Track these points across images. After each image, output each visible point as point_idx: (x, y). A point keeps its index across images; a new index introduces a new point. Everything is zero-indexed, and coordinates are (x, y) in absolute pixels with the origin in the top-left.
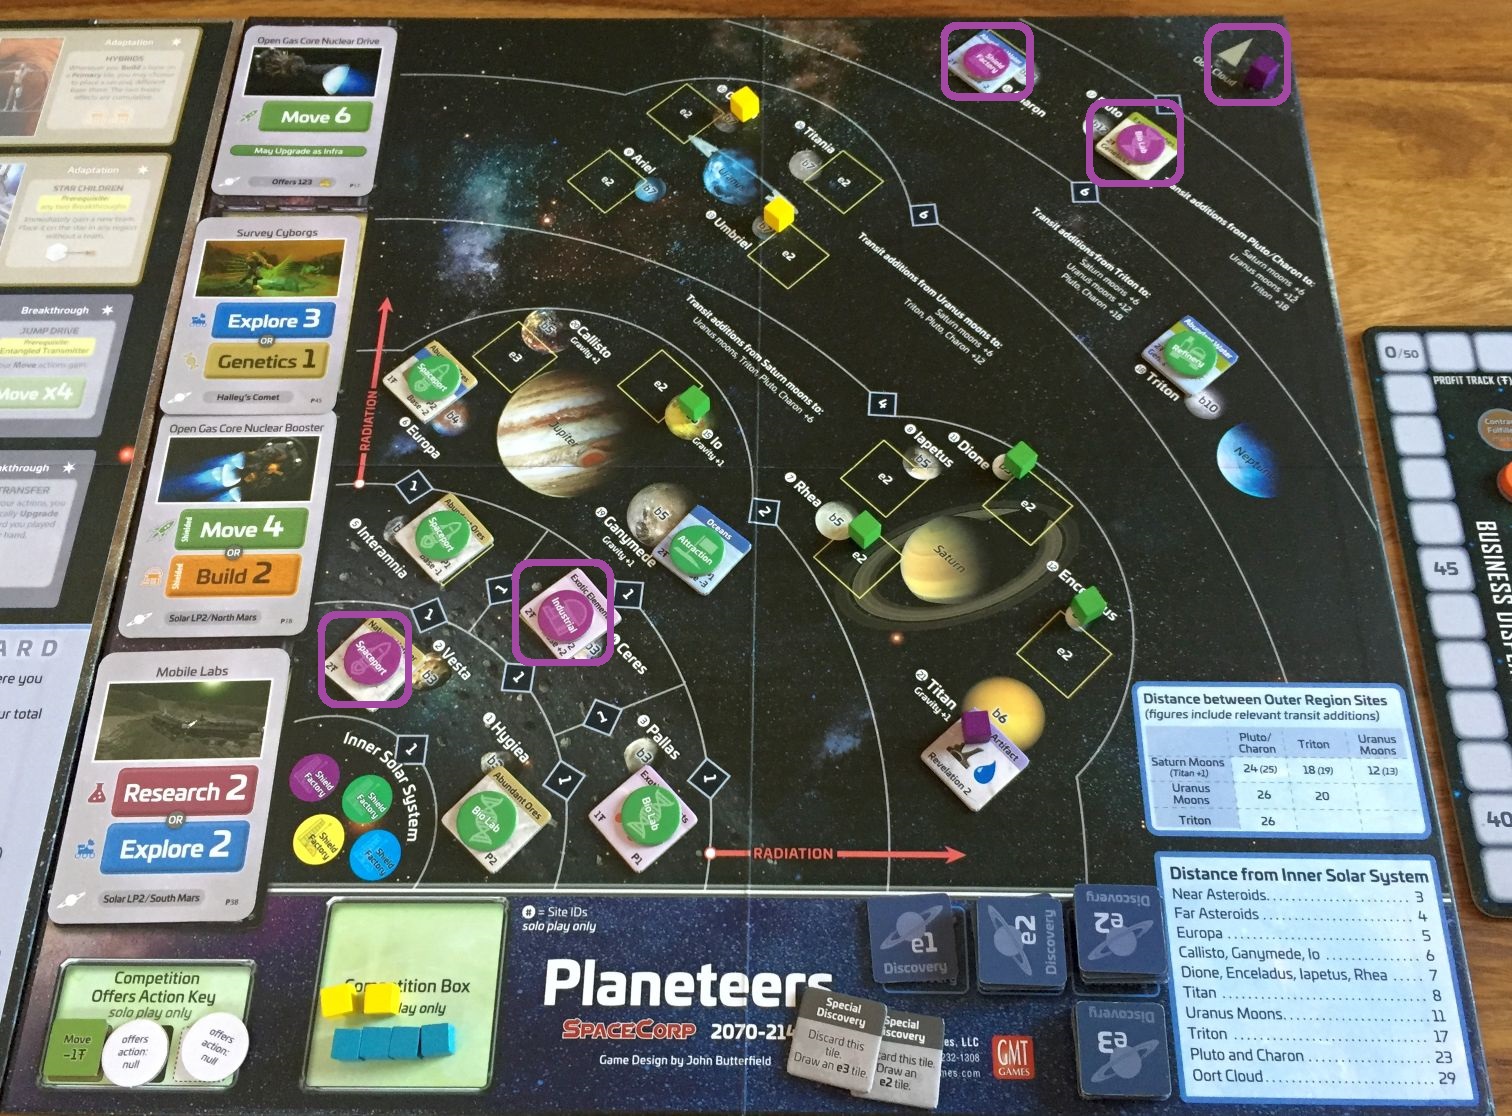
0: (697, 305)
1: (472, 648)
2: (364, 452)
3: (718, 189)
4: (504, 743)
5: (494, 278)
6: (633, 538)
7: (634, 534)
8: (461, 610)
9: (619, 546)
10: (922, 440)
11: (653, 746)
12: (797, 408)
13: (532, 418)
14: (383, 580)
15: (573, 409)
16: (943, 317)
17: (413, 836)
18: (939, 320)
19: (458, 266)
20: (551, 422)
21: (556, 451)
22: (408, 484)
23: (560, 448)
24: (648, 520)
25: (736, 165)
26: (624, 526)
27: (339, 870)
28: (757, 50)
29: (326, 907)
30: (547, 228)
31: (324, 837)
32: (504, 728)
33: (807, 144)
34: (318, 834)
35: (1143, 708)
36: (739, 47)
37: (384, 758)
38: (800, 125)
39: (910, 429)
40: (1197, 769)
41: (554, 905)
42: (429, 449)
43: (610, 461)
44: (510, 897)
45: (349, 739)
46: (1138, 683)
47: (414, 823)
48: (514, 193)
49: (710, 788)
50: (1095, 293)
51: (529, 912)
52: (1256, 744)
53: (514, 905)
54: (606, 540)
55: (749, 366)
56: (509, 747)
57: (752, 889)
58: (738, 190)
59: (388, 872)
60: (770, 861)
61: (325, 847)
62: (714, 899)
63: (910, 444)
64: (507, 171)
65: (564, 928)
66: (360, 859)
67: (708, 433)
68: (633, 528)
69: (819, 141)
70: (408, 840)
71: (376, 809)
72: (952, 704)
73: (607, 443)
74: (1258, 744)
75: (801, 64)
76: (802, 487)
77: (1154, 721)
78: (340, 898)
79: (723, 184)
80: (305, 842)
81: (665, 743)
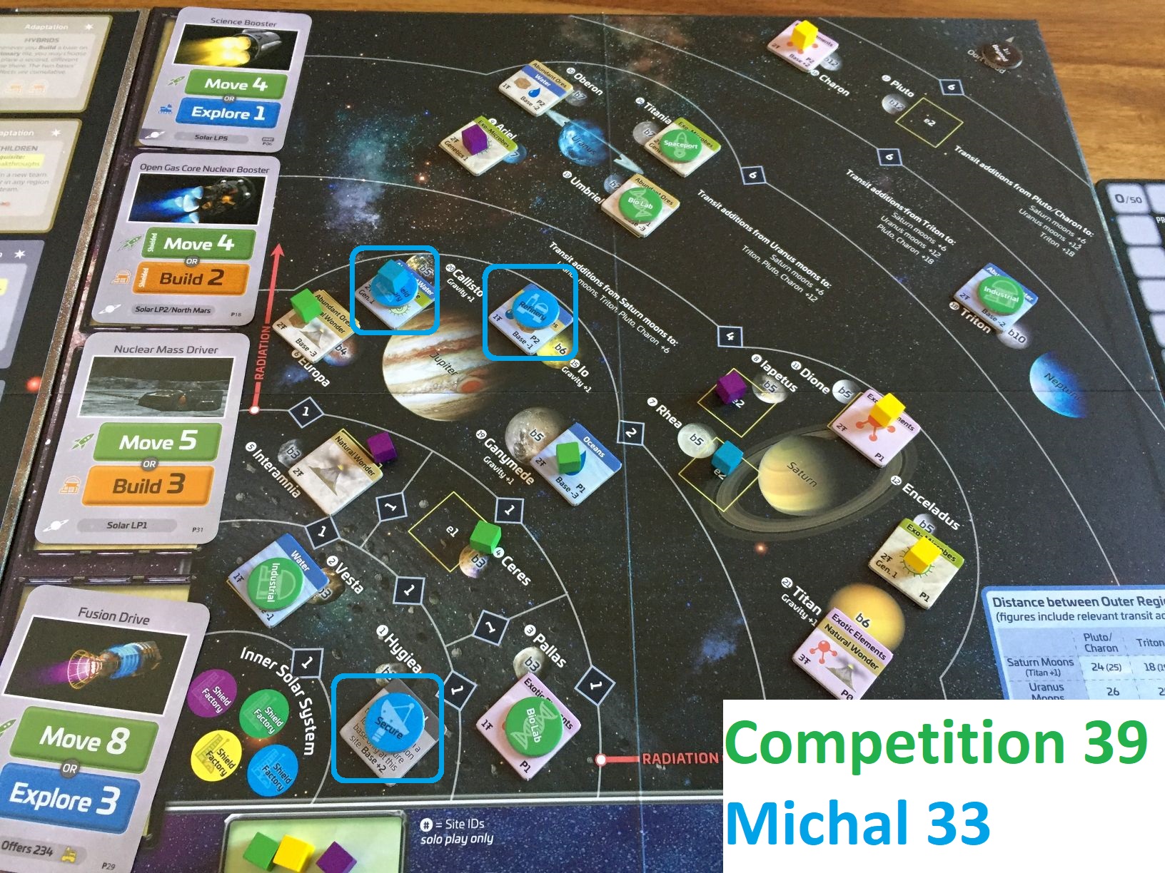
0: (559, 251)
1: (364, 563)
2: (259, 381)
3: (572, 153)
4: (397, 655)
5: (376, 228)
6: (512, 458)
7: (513, 455)
8: (352, 527)
9: (499, 465)
10: (768, 368)
11: (540, 655)
12: (654, 341)
13: (414, 350)
14: (278, 500)
15: (451, 342)
16: (777, 261)
17: (310, 750)
18: (773, 264)
19: (343, 217)
20: (433, 353)
21: (437, 379)
22: (301, 409)
23: (440, 376)
24: (525, 441)
25: (587, 133)
26: (503, 447)
27: (236, 786)
28: (600, 40)
29: (224, 824)
30: (422, 184)
31: (221, 753)
32: (397, 639)
33: (648, 116)
34: (216, 750)
35: (993, 611)
36: (584, 37)
37: (281, 673)
38: (640, 101)
39: (756, 358)
40: (1049, 668)
41: (452, 817)
42: (319, 377)
43: (488, 388)
44: (408, 810)
45: (246, 654)
46: (986, 588)
47: (310, 736)
48: (391, 155)
49: (597, 694)
50: (908, 241)
51: (426, 824)
52: (1099, 643)
53: (412, 819)
54: (487, 460)
55: (609, 304)
56: (402, 658)
57: (643, 795)
58: (590, 155)
59: (285, 787)
60: (658, 767)
61: (222, 763)
62: (608, 806)
63: (757, 372)
64: (385, 136)
65: (461, 841)
66: (258, 776)
67: (575, 363)
68: (511, 448)
69: (657, 114)
70: (306, 754)
71: (273, 724)
72: (817, 610)
73: (485, 372)
74: (1101, 644)
75: (637, 51)
76: (663, 410)
77: (1005, 624)
78: (238, 815)
79: (576, 149)
80: (203, 759)
81: (551, 651)
